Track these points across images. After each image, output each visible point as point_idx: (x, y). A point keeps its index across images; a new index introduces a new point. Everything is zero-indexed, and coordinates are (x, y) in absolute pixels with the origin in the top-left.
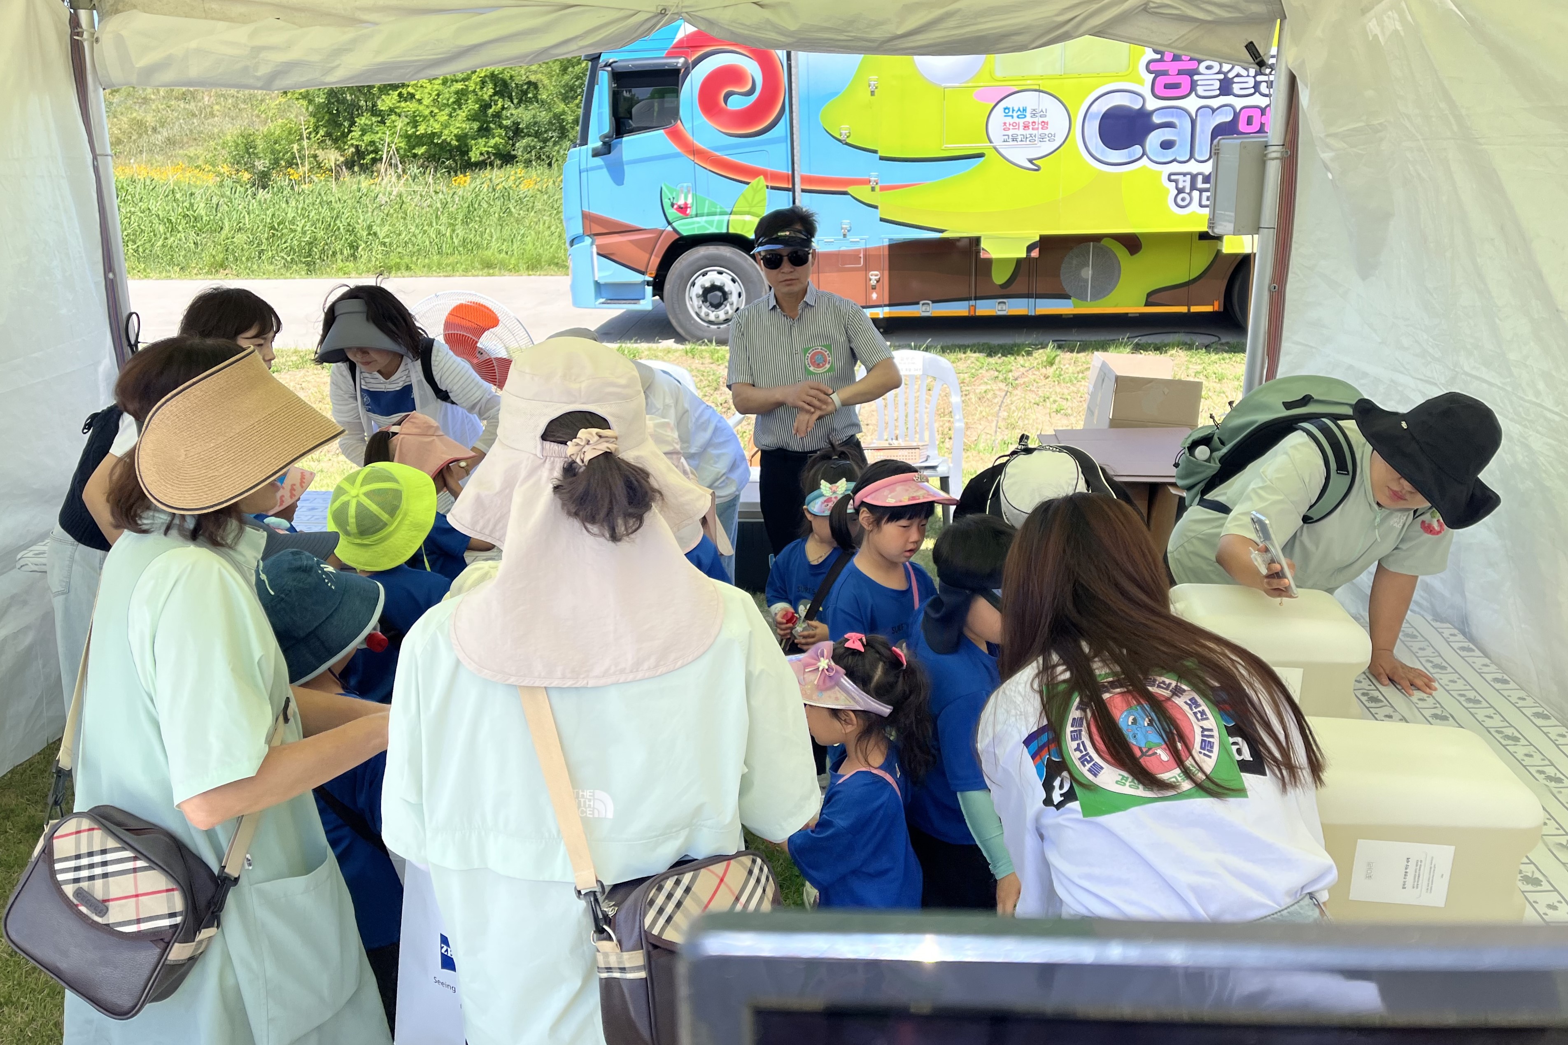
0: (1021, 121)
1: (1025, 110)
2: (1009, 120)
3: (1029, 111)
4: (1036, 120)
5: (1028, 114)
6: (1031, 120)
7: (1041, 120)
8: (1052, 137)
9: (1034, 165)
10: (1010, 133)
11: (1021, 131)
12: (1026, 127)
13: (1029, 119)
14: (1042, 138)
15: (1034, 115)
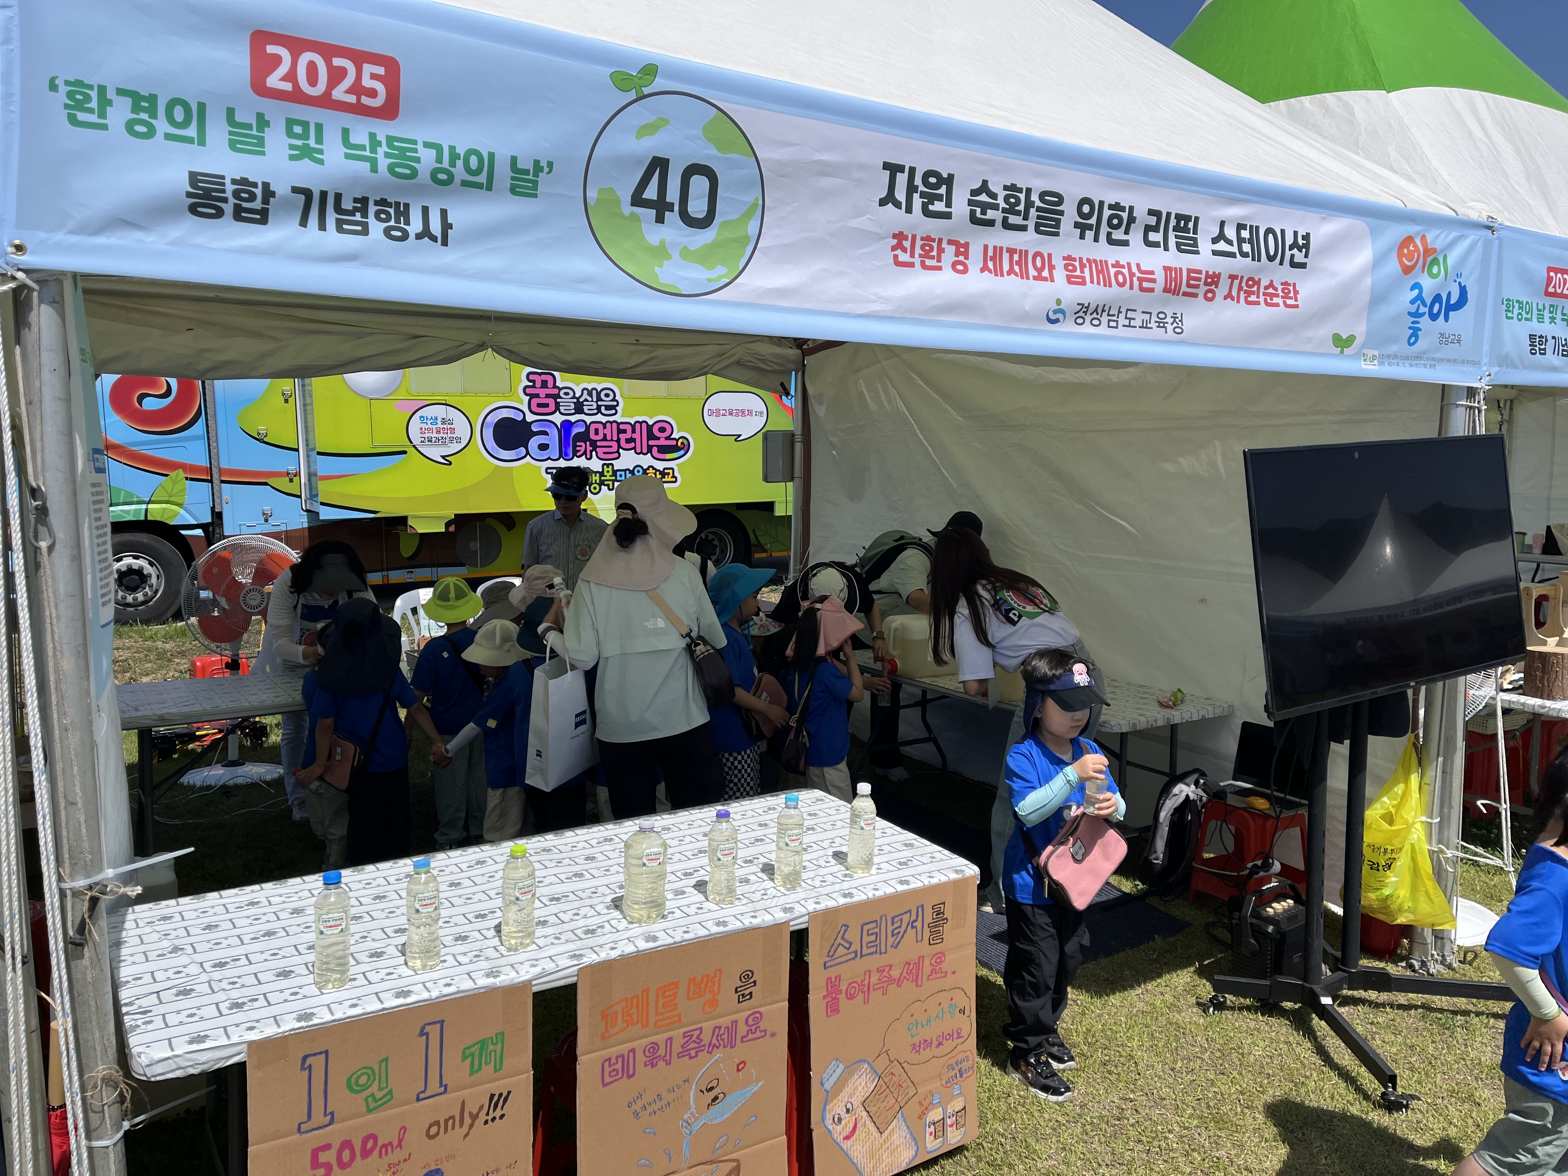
0: (434, 427)
1: (436, 418)
2: (424, 426)
3: (439, 420)
4: (445, 426)
5: (439, 422)
6: (442, 426)
7: (449, 426)
8: (458, 441)
9: (447, 460)
10: (426, 436)
11: (435, 435)
12: (438, 432)
13: (440, 425)
14: (451, 441)
15: (443, 423)
